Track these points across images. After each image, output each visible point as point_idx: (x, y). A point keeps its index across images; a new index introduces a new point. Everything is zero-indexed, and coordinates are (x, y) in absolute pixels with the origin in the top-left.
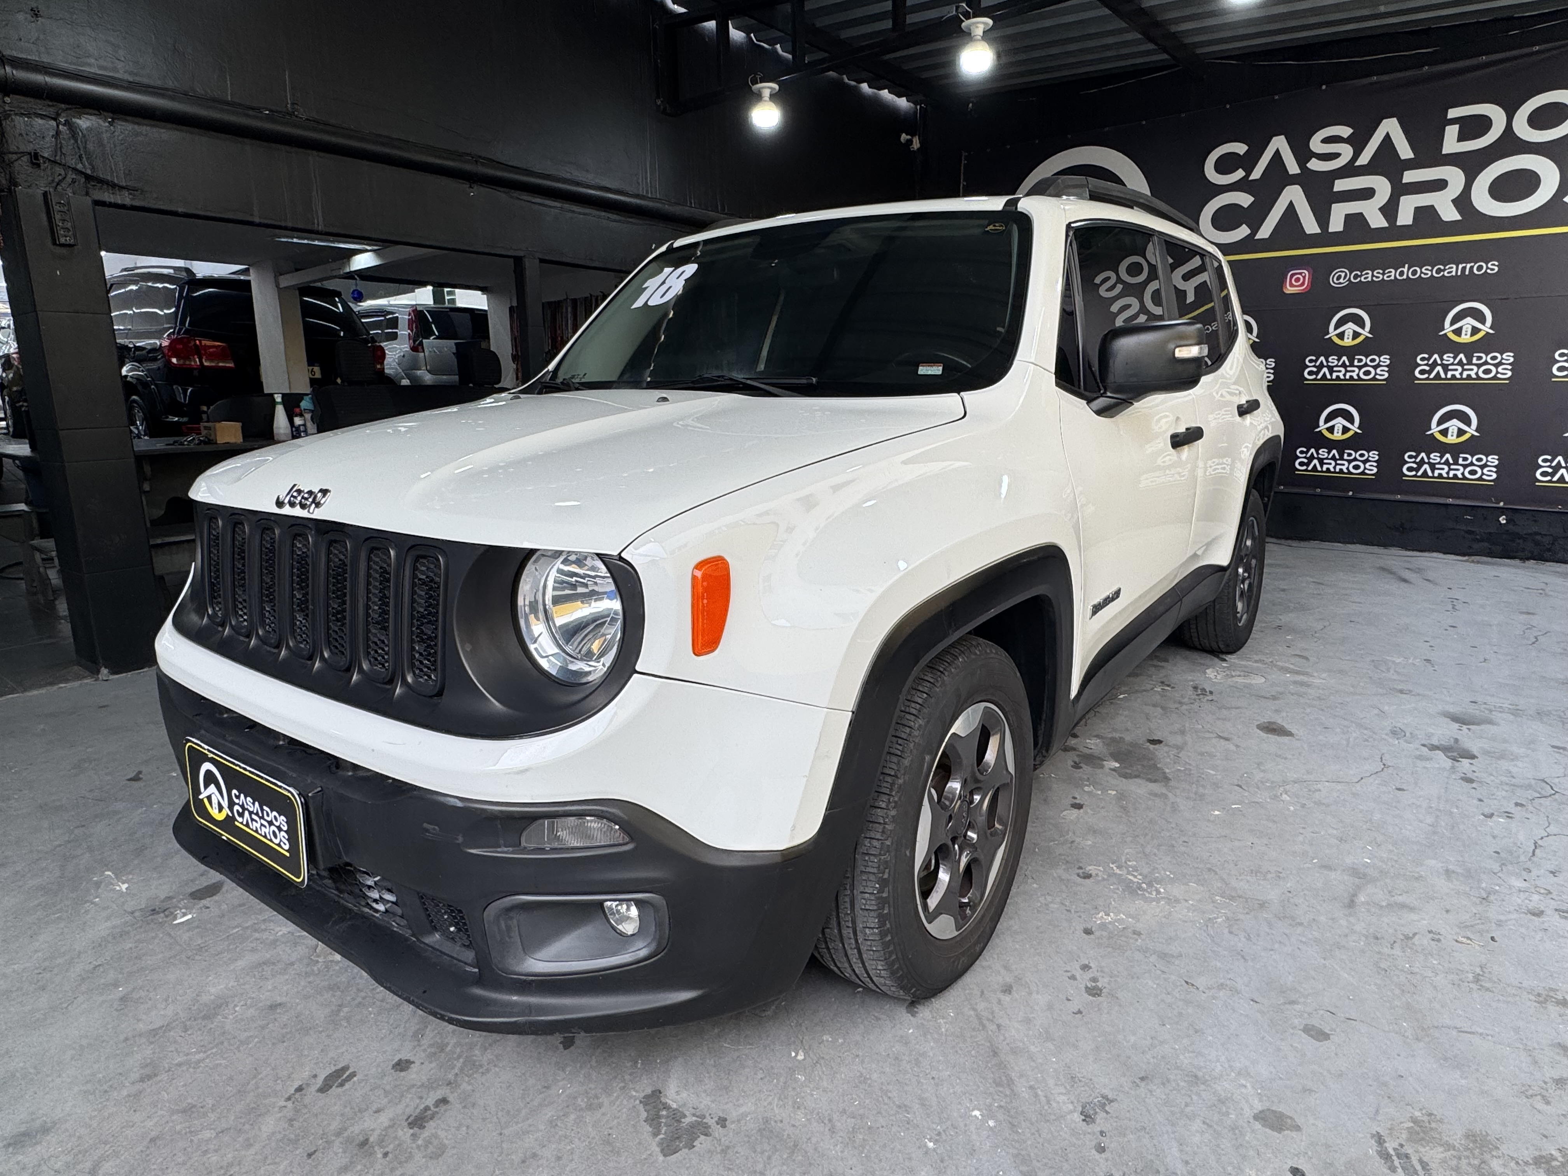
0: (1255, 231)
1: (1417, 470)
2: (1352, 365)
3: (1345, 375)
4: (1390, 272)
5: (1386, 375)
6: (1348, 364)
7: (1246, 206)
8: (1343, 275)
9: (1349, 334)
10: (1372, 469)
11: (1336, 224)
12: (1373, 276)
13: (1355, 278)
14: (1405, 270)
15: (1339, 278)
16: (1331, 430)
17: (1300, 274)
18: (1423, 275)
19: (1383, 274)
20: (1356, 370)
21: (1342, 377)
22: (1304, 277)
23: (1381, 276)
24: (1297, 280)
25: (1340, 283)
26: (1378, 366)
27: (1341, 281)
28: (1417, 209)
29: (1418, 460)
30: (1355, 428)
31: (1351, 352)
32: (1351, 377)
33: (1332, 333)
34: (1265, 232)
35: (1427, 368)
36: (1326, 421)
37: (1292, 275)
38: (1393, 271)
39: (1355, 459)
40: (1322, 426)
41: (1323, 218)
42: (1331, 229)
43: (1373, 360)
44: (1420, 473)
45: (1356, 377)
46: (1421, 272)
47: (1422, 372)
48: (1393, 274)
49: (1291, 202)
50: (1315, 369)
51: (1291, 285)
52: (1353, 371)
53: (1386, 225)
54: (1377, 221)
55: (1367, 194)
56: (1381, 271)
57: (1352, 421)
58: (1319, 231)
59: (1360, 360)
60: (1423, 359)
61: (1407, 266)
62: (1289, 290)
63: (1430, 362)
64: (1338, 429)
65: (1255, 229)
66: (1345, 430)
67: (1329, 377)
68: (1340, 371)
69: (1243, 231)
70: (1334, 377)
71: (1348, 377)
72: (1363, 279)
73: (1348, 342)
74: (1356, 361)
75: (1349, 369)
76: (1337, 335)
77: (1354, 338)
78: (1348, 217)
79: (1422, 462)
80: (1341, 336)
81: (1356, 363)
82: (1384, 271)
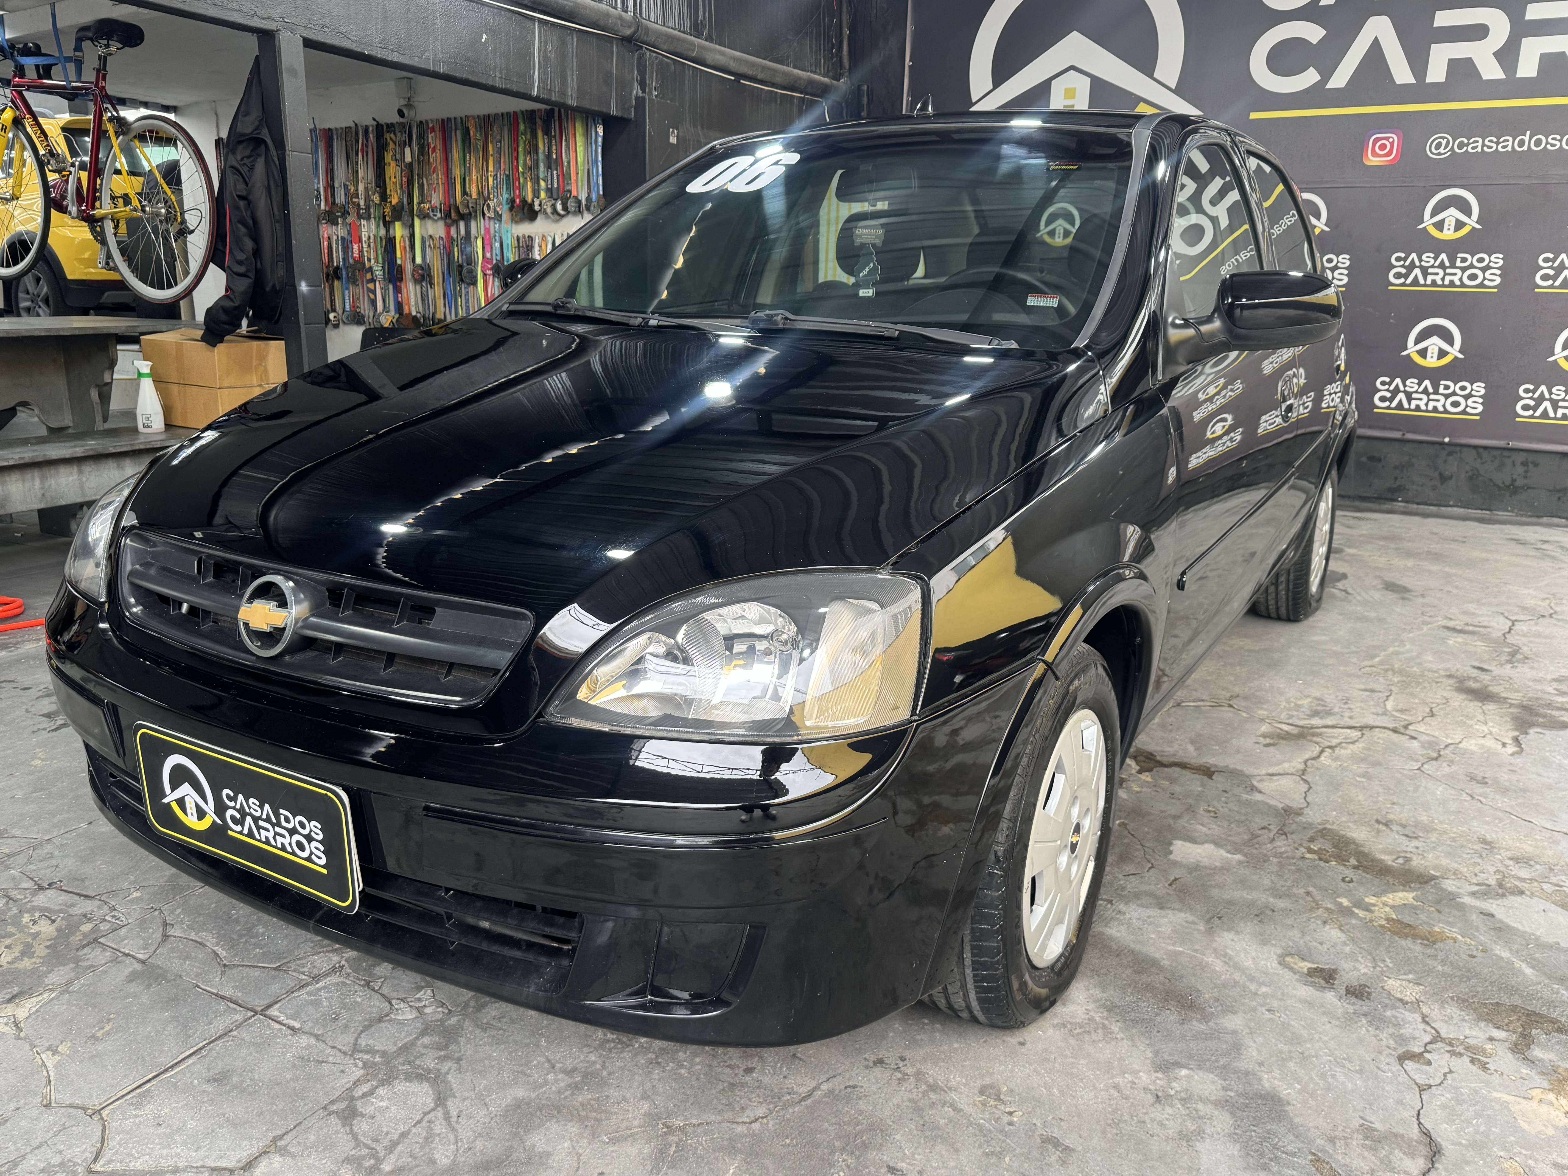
0: (1326, 76)
1: (1535, 408)
2: (1453, 266)
3: (1443, 279)
4: (1507, 141)
5: (1498, 280)
6: (1447, 264)
7: (1314, 41)
8: (1444, 142)
9: (1450, 223)
10: (1476, 407)
11: (1436, 73)
12: (1483, 145)
13: (1460, 148)
14: (1527, 139)
15: (1438, 146)
16: (1423, 353)
17: (1387, 139)
18: (1549, 147)
19: (1498, 143)
20: (1459, 272)
21: (1440, 282)
22: (1392, 144)
23: (1495, 146)
24: (1382, 147)
25: (1440, 154)
26: (1488, 267)
27: (1442, 150)
28: (1543, 56)
29: (1536, 396)
30: (1454, 351)
31: (1453, 248)
32: (1452, 282)
33: (1428, 221)
34: (1340, 79)
35: (1552, 272)
36: (1417, 342)
37: (1376, 140)
38: (1510, 139)
39: (1454, 394)
40: (1412, 349)
41: (1418, 63)
42: (1429, 79)
43: (1481, 260)
44: (1538, 414)
45: (1458, 283)
46: (1547, 143)
47: (1545, 278)
48: (1510, 143)
49: (1376, 39)
50: (1403, 271)
51: (1374, 154)
52: (1455, 274)
53: (1501, 75)
54: (1491, 71)
55: (1479, 32)
56: (1495, 140)
57: (1450, 341)
58: (1412, 80)
59: (1464, 260)
60: (1546, 260)
61: (1528, 133)
62: (1372, 161)
63: (1556, 265)
64: (1433, 352)
65: (1326, 74)
66: (1442, 354)
67: (1422, 281)
68: (1437, 274)
69: (1310, 77)
70: (1429, 282)
71: (1447, 282)
72: (1470, 150)
73: (1449, 234)
74: (1459, 260)
75: (1448, 271)
76: (1435, 225)
77: (1456, 230)
78: (1453, 64)
79: (1542, 398)
80: (1439, 226)
81: (1458, 263)
82: (1498, 139)
